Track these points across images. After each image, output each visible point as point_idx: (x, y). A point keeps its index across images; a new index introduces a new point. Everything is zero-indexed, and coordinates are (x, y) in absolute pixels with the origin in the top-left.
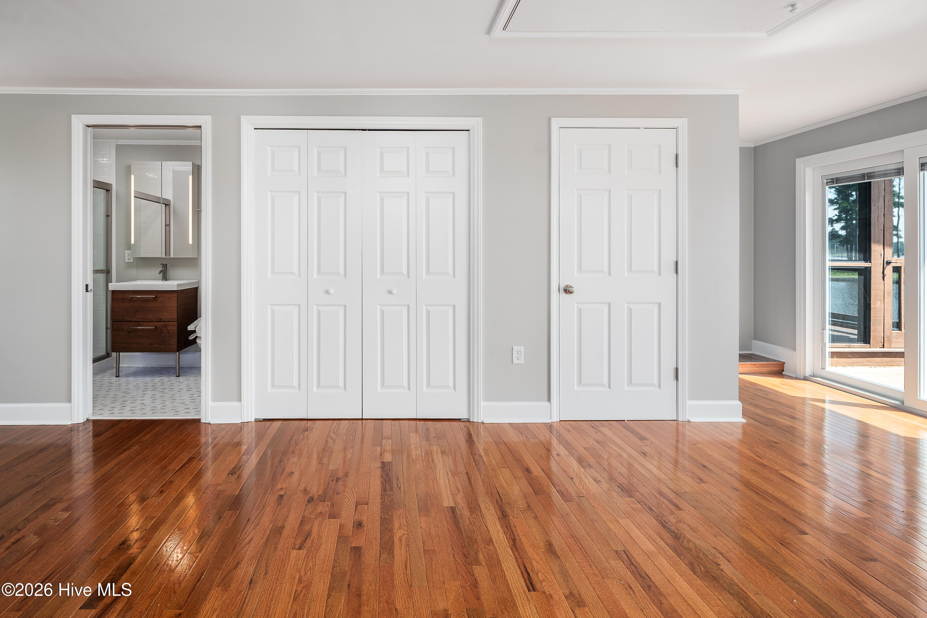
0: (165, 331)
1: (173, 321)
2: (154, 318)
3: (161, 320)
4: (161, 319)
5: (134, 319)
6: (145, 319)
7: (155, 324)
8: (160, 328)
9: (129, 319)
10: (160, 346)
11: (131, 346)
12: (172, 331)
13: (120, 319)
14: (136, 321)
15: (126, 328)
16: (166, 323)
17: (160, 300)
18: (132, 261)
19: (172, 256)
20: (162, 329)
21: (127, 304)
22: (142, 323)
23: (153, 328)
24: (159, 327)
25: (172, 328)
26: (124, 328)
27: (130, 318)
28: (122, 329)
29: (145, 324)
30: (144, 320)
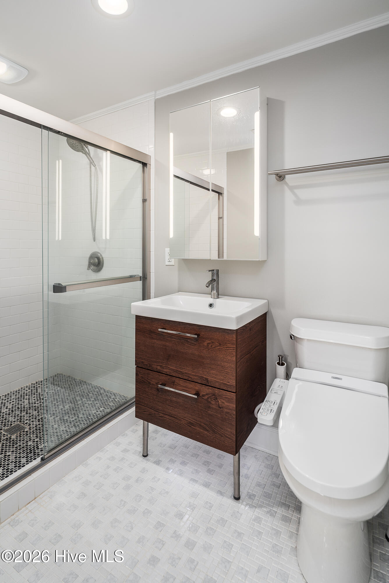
0: (214, 407)
1: (229, 389)
2: (195, 376)
3: (206, 384)
4: (207, 380)
5: (165, 370)
6: (182, 373)
7: (198, 387)
8: (206, 397)
9: (159, 368)
10: (206, 432)
11: (162, 417)
12: (226, 410)
13: (146, 365)
14: (168, 373)
15: (154, 383)
16: (217, 391)
17: (205, 344)
18: (172, 263)
19: (225, 258)
20: (209, 400)
21: (155, 341)
22: (177, 380)
23: (194, 396)
24: (203, 396)
25: (226, 404)
26: (152, 382)
27: (161, 366)
28: (149, 383)
29: (181, 382)
30: (180, 376)
